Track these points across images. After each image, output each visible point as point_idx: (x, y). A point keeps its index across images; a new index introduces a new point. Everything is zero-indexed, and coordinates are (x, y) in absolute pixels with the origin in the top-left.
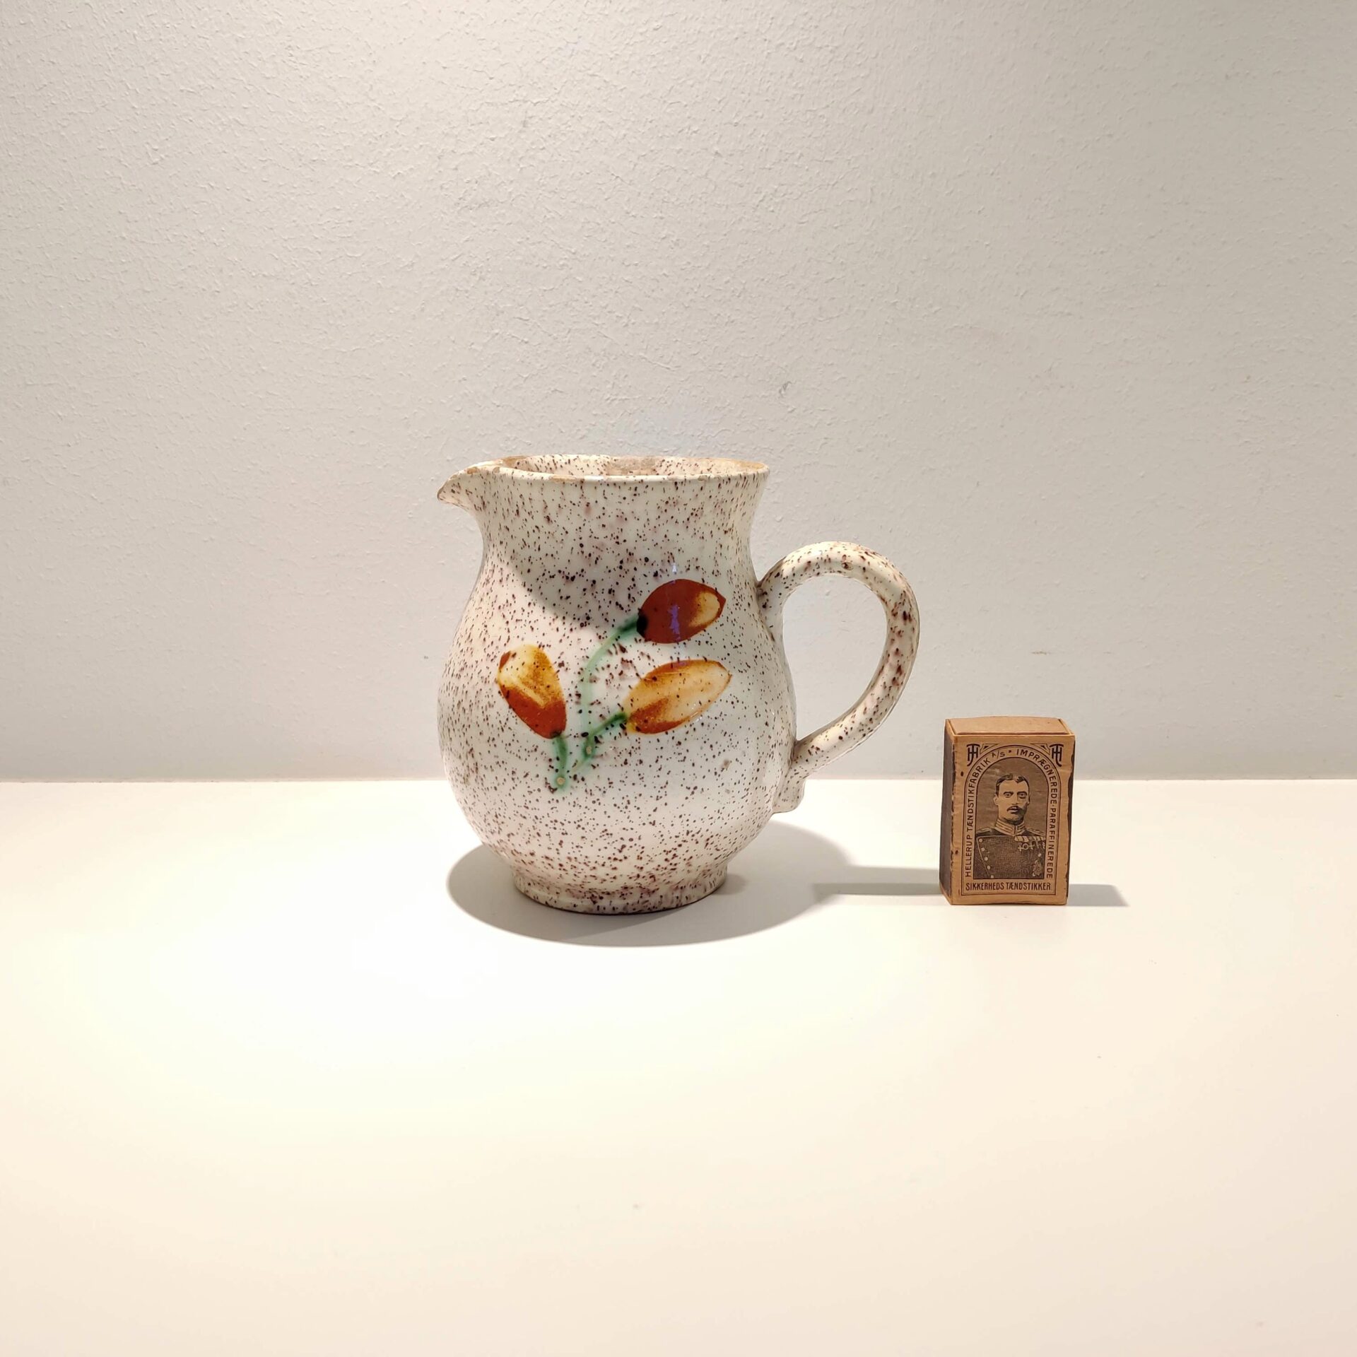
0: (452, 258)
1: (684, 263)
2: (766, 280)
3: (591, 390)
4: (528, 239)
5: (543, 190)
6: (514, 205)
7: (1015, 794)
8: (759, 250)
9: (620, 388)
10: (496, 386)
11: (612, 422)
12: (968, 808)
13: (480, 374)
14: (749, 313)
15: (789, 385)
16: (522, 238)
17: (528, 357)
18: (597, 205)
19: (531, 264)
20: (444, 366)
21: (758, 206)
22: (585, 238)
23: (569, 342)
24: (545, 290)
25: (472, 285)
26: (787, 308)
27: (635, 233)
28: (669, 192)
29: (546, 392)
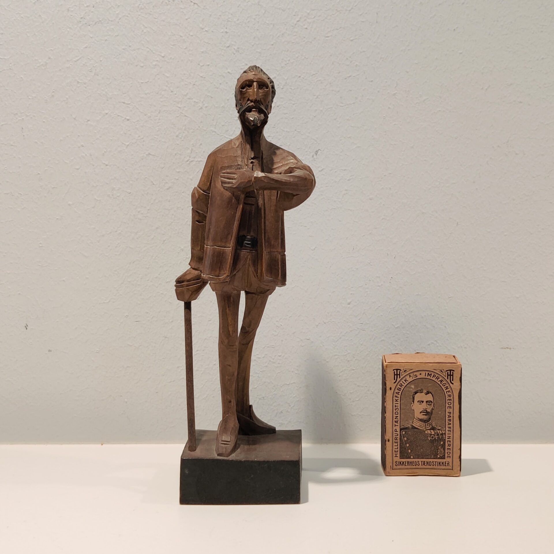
0: (75, 60)
1: (243, 64)
2: (302, 76)
3: (176, 154)
4: (130, 46)
5: (142, 12)
6: (120, 23)
7: (425, 402)
8: (297, 56)
9: (197, 153)
10: (105, 151)
11: (191, 177)
12: (395, 411)
13: (93, 143)
14: (290, 100)
15: (319, 152)
16: (126, 46)
17: (129, 130)
18: (180, 24)
19: (132, 64)
20: (67, 136)
21: (296, 25)
22: (172, 46)
23: (159, 120)
24: (142, 83)
25: (89, 79)
26: (317, 97)
27: (208, 43)
28: (232, 15)
29: (142, 155)
